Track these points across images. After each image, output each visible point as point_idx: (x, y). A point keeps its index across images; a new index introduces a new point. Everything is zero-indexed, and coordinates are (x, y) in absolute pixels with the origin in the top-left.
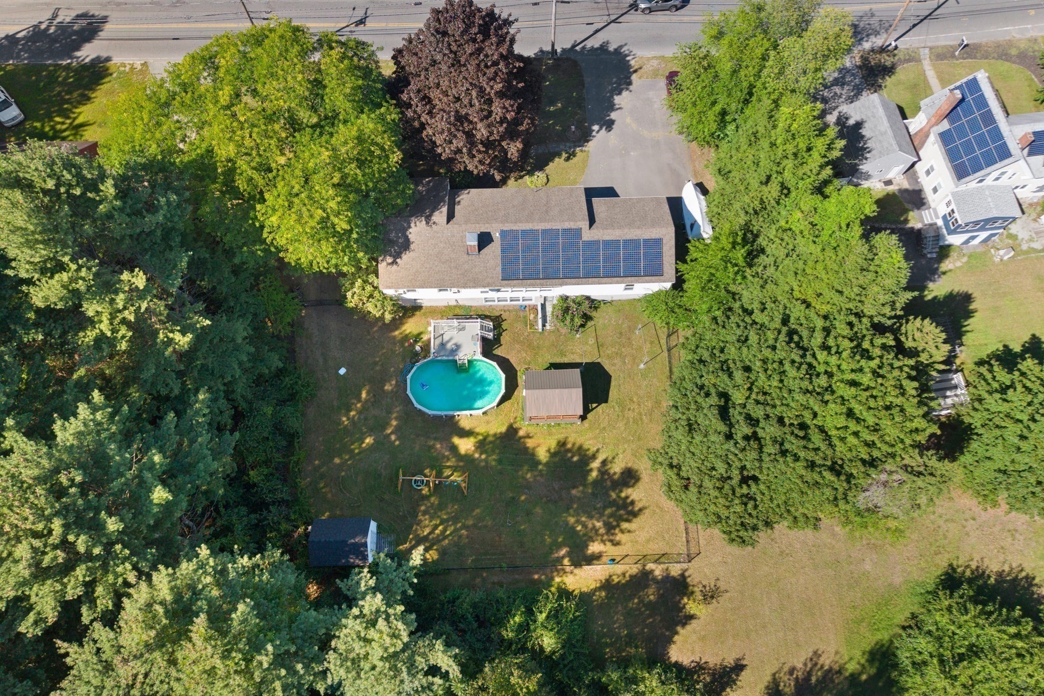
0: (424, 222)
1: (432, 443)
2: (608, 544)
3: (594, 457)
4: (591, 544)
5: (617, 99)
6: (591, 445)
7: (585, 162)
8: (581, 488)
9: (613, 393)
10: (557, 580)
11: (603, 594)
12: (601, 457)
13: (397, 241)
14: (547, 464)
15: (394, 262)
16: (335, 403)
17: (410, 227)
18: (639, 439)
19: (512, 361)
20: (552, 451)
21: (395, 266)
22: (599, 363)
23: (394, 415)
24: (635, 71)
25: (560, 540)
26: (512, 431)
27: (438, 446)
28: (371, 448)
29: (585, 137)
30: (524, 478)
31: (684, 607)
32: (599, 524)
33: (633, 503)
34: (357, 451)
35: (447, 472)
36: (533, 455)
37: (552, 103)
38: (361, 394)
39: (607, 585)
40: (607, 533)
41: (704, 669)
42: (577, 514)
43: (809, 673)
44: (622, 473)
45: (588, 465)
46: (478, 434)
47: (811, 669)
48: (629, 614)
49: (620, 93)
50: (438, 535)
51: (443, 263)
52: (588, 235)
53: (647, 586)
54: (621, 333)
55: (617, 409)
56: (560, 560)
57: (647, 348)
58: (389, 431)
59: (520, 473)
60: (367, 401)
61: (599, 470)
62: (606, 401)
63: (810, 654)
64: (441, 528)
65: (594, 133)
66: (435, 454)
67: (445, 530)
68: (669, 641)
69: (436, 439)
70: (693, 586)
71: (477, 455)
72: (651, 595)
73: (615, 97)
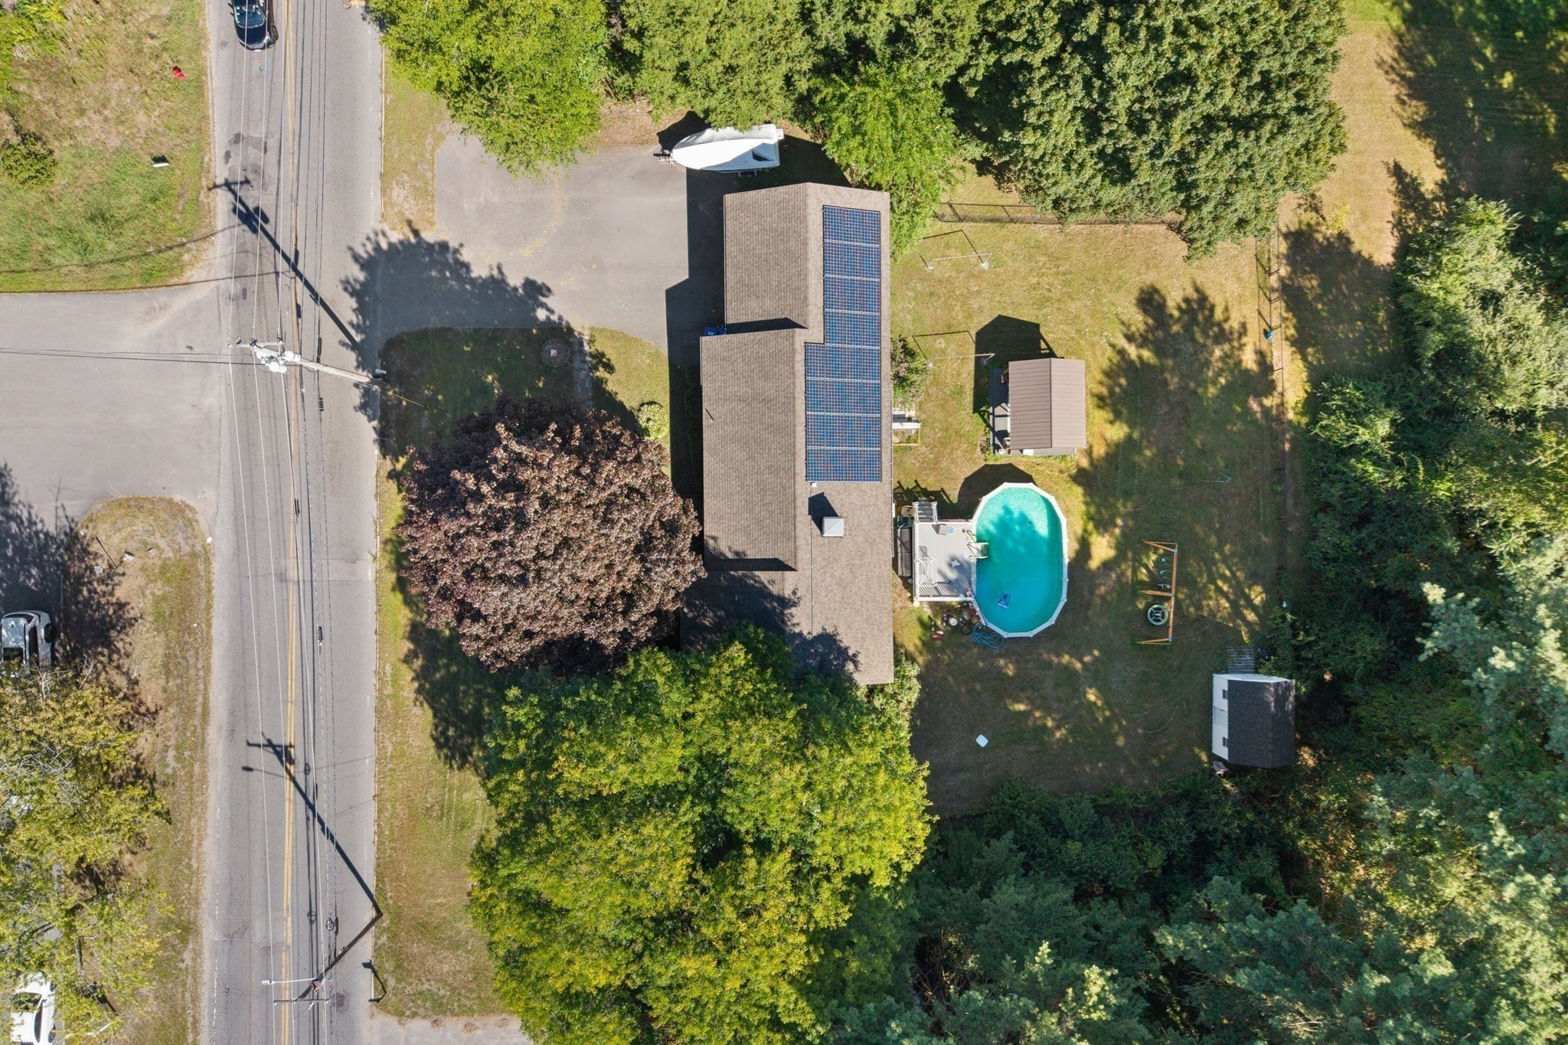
0: (793, 610)
1: (1098, 601)
2: (1244, 340)
3: (1122, 352)
4: (1244, 364)
5: (479, 271)
6: (1105, 358)
7: (614, 336)
8: (1168, 376)
9: (1026, 315)
10: (1291, 415)
11: (1310, 350)
12: (1122, 343)
13: (822, 655)
14: (1132, 425)
15: (854, 659)
16: (1033, 748)
17: (800, 634)
18: (1094, 279)
19: (969, 474)
20: (1111, 416)
21: (860, 658)
22: (978, 334)
23: (1055, 660)
24: (416, 233)
25: (1239, 409)
26: (1081, 477)
27: (1103, 589)
28: (1103, 692)
29: (561, 333)
30: (1151, 461)
31: (1328, 239)
32: (1218, 353)
33: (1187, 300)
34: (1107, 713)
35: (1143, 574)
36: (1118, 446)
37: (486, 389)
38: (1020, 713)
39: (1299, 344)
40: (1230, 341)
41: (1400, 219)
42: (1203, 383)
43: (1403, 77)
44: (1145, 312)
45: (1132, 362)
46: (1085, 530)
47: (1398, 75)
48: (1336, 316)
49: (466, 266)
50: (1230, 586)
51: (855, 577)
52: (814, 333)
53: (1300, 288)
54: (932, 294)
55: (1048, 310)
56: (1266, 411)
57: (955, 255)
58: (1078, 666)
59: (1144, 465)
60: (1030, 701)
61: (1140, 346)
62: (1037, 326)
63: (1381, 72)
64: (1220, 583)
65: (554, 318)
66: (1115, 595)
67: (1223, 577)
68: (1368, 263)
69: (1092, 593)
70: (1300, 222)
71: (1117, 531)
72: (1311, 283)
73: (473, 275)
